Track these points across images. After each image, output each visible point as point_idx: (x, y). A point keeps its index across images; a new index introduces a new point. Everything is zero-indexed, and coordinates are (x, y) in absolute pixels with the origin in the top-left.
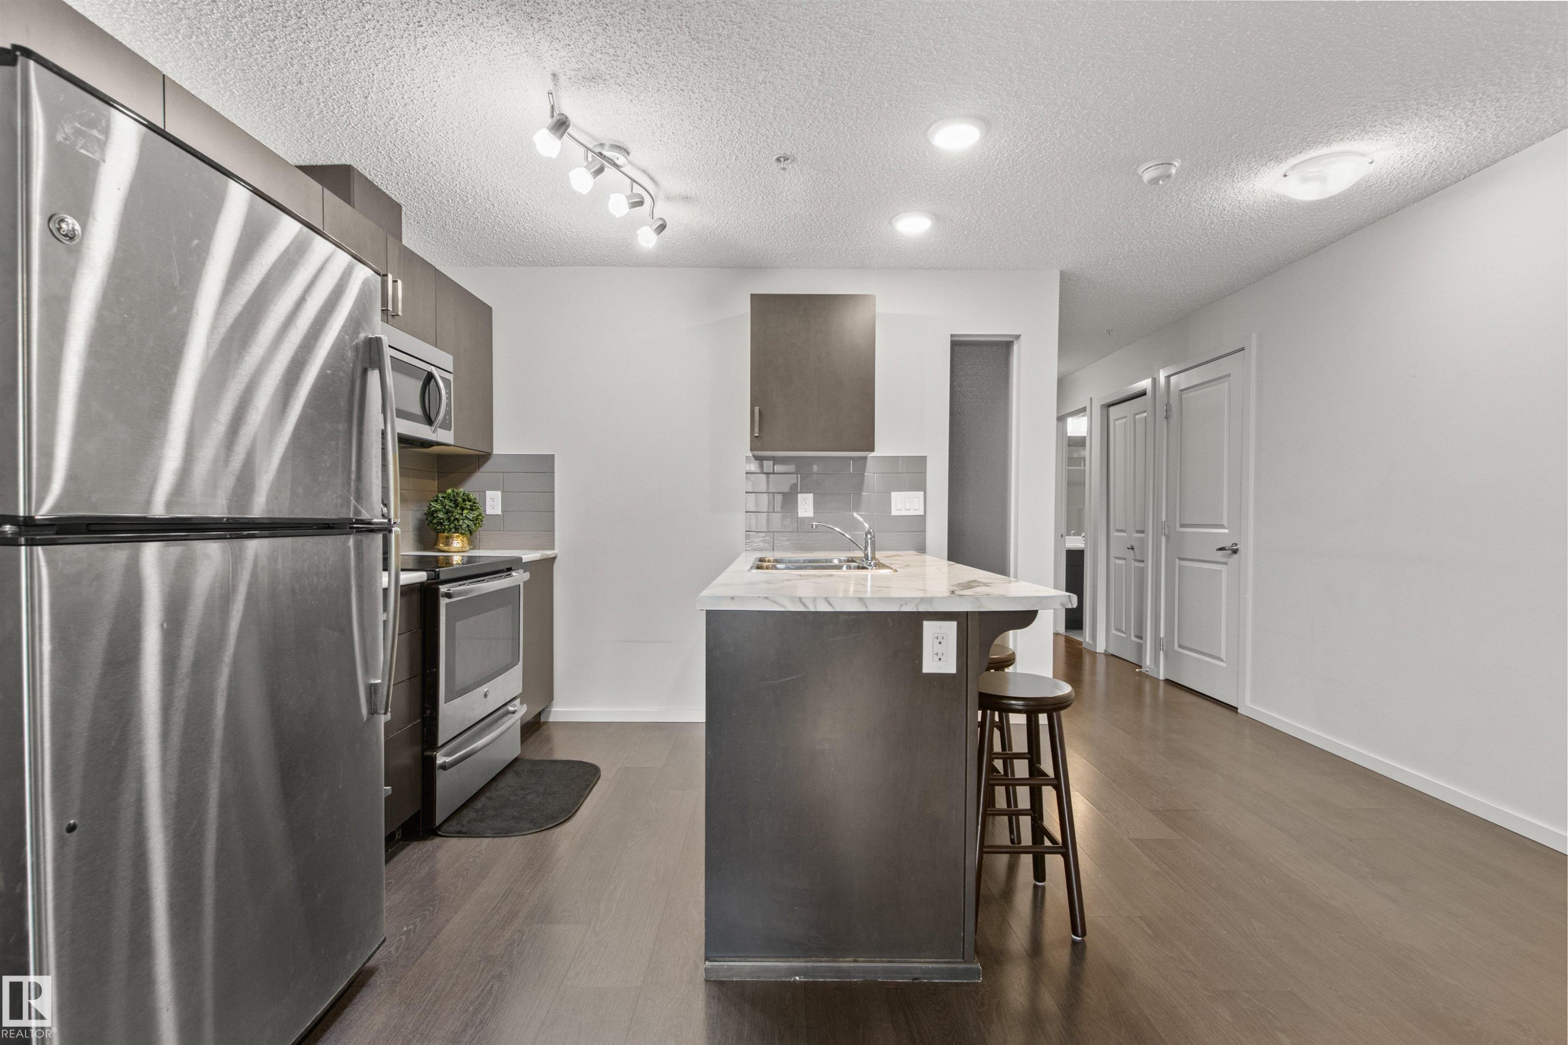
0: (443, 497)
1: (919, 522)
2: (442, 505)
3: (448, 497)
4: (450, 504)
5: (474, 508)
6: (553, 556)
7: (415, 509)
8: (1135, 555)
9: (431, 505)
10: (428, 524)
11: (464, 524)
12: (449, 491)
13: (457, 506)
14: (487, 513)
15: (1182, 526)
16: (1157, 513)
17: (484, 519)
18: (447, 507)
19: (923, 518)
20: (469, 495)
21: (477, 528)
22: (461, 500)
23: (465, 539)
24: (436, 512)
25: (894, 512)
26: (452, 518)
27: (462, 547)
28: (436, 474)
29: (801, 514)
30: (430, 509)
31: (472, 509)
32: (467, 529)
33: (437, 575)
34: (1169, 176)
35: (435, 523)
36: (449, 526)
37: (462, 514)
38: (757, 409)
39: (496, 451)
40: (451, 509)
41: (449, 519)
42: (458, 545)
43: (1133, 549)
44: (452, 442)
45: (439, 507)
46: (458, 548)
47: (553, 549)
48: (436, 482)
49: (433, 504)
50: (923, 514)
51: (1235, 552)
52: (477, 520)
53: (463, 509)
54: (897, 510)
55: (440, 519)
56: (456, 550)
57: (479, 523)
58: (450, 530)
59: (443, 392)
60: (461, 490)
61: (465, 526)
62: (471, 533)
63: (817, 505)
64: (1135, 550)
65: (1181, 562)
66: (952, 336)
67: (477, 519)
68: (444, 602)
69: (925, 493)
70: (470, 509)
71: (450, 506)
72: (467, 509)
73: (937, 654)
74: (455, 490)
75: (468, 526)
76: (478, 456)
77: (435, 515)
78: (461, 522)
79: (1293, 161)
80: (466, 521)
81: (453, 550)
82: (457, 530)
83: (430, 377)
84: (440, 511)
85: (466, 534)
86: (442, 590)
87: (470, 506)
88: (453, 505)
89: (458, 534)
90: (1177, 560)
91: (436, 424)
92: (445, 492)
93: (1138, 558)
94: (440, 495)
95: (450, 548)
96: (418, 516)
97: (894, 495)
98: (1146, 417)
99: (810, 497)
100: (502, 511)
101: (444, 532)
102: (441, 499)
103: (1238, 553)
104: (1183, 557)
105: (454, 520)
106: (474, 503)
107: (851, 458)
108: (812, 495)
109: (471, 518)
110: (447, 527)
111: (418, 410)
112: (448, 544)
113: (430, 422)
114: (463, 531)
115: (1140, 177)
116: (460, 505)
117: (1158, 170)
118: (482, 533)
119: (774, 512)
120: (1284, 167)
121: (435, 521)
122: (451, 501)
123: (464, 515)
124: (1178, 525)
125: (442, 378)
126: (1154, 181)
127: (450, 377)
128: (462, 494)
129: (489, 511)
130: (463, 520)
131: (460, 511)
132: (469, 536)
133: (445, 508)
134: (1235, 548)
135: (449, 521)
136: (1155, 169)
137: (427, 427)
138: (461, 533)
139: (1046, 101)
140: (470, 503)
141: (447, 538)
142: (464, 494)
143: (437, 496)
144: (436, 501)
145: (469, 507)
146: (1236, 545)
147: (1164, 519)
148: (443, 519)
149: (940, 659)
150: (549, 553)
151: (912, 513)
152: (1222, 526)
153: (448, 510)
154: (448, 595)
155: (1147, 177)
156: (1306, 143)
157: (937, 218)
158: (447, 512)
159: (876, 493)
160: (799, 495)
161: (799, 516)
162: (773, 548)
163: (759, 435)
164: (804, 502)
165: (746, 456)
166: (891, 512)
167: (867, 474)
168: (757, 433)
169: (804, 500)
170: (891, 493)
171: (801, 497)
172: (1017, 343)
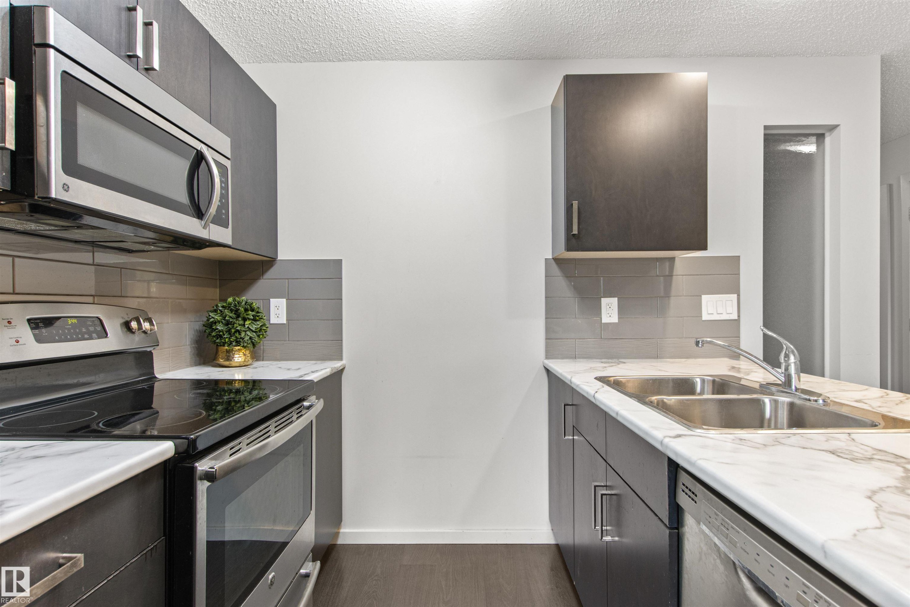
0: (223, 307)
1: (734, 326)
2: (221, 315)
3: (228, 307)
4: (231, 315)
5: (257, 318)
6: (341, 368)
7: (193, 320)
9: (210, 316)
10: (208, 337)
11: (246, 336)
12: (230, 300)
13: (238, 316)
14: (271, 322)
17: (268, 330)
18: (227, 318)
19: (736, 322)
20: (252, 304)
21: (261, 340)
22: (243, 309)
23: (248, 352)
24: (215, 323)
25: (705, 317)
26: (233, 330)
27: (245, 361)
28: (218, 281)
29: (605, 319)
30: (208, 320)
31: (255, 320)
32: (249, 341)
33: (193, 443)
35: (214, 336)
36: (229, 338)
37: (244, 325)
38: (575, 204)
39: (281, 256)
40: (231, 320)
41: (229, 331)
42: (240, 360)
44: (229, 242)
45: (218, 318)
46: (240, 362)
47: (341, 359)
48: (218, 290)
49: (212, 315)
50: (736, 318)
52: (260, 332)
53: (245, 320)
54: (709, 314)
55: (220, 331)
56: (237, 365)
57: (263, 335)
58: (231, 343)
59: (217, 180)
60: (243, 298)
61: (247, 338)
62: (254, 345)
63: (622, 310)
66: (766, 128)
67: (261, 330)
68: (202, 487)
69: (739, 296)
70: (253, 320)
71: (231, 317)
72: (249, 319)
74: (237, 299)
75: (251, 338)
76: (262, 262)
77: (214, 327)
78: (243, 334)
80: (248, 333)
81: (234, 365)
82: (238, 343)
83: (200, 158)
84: (219, 322)
85: (248, 347)
86: (199, 468)
87: (253, 316)
88: (234, 316)
89: (239, 347)
91: (206, 217)
92: (225, 300)
94: (219, 305)
95: (231, 362)
96: (197, 327)
97: (705, 298)
99: (614, 301)
100: (287, 320)
101: (224, 346)
102: (220, 308)
105: (235, 332)
106: (258, 312)
107: (658, 259)
108: (617, 298)
109: (254, 329)
110: (227, 340)
111: (183, 198)
112: (229, 358)
113: (199, 214)
114: (245, 344)
116: (241, 315)
118: (266, 344)
119: (576, 318)
121: (214, 334)
122: (231, 311)
123: (247, 326)
125: (217, 162)
127: (227, 163)
128: (244, 303)
129: (273, 320)
130: (245, 331)
131: (241, 322)
132: (252, 349)
133: (225, 320)
135: (230, 334)
137: (195, 220)
138: (243, 346)
140: (253, 313)
141: (228, 352)
142: (246, 302)
143: (217, 306)
144: (215, 311)
145: (252, 318)
148: (222, 331)
150: (338, 365)
151: (724, 317)
153: (228, 321)
154: (210, 477)
158: (228, 323)
159: (685, 296)
160: (602, 299)
161: (603, 322)
162: (575, 356)
163: (577, 233)
164: (608, 307)
165: (546, 259)
166: (702, 317)
167: (672, 276)
168: (575, 231)
169: (608, 305)
170: (701, 296)
171: (605, 301)
172: (831, 135)
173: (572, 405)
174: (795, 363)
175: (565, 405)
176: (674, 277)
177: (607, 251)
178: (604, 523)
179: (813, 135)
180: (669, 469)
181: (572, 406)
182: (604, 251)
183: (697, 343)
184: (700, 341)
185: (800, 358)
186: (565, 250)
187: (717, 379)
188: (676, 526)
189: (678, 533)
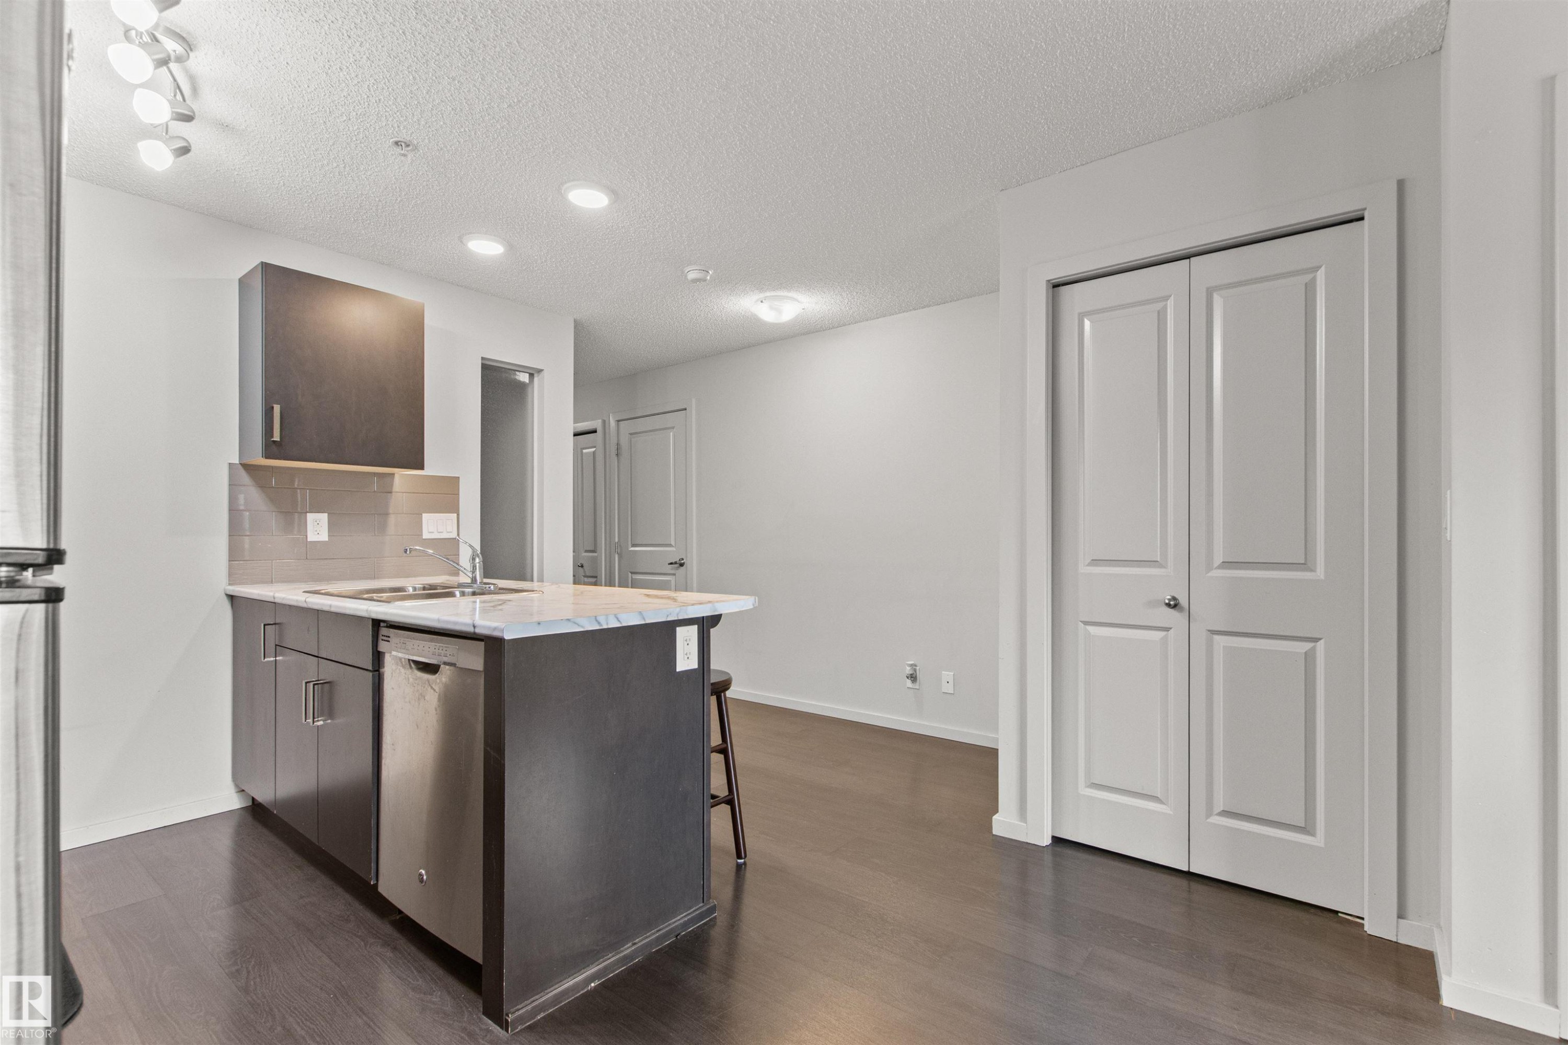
1: (453, 544)
8: (585, 572)
15: (634, 545)
16: (609, 534)
19: (455, 541)
25: (426, 535)
29: (312, 537)
34: (705, 280)
38: (277, 409)
43: (582, 566)
50: (455, 536)
51: (682, 565)
54: (429, 533)
63: (332, 527)
64: (585, 567)
65: (633, 575)
66: (483, 358)
69: (458, 515)
73: (686, 654)
79: (768, 294)
90: (630, 574)
93: (588, 574)
97: (426, 517)
98: (594, 452)
99: (324, 517)
103: (685, 566)
104: (634, 571)
107: (375, 474)
108: (327, 514)
115: (686, 276)
117: (700, 274)
119: (273, 535)
120: (762, 295)
124: (630, 545)
126: (695, 281)
134: (682, 561)
136: (700, 273)
139: (668, 203)
146: (683, 559)
147: (617, 540)
149: (688, 658)
151: (445, 535)
152: (670, 545)
155: (691, 276)
156: (781, 286)
157: (510, 247)
159: (405, 514)
160: (308, 514)
161: (308, 540)
162: (271, 580)
163: (279, 440)
164: (316, 524)
165: (230, 463)
166: (422, 535)
167: (391, 492)
168: (277, 438)
169: (316, 521)
170: (422, 514)
171: (311, 517)
172: (538, 376)
173: (275, 624)
174: (479, 563)
175: (265, 625)
176: (393, 493)
177: (316, 462)
178: (316, 716)
179: (528, 373)
180: (372, 629)
181: (274, 626)
182: (312, 462)
183: (406, 551)
184: (408, 550)
185: (483, 560)
186: (262, 457)
187: (426, 586)
188: (377, 669)
189: (379, 674)
